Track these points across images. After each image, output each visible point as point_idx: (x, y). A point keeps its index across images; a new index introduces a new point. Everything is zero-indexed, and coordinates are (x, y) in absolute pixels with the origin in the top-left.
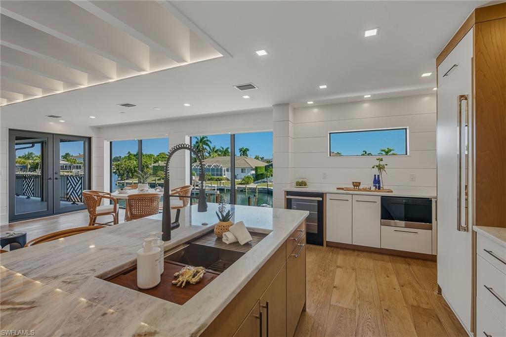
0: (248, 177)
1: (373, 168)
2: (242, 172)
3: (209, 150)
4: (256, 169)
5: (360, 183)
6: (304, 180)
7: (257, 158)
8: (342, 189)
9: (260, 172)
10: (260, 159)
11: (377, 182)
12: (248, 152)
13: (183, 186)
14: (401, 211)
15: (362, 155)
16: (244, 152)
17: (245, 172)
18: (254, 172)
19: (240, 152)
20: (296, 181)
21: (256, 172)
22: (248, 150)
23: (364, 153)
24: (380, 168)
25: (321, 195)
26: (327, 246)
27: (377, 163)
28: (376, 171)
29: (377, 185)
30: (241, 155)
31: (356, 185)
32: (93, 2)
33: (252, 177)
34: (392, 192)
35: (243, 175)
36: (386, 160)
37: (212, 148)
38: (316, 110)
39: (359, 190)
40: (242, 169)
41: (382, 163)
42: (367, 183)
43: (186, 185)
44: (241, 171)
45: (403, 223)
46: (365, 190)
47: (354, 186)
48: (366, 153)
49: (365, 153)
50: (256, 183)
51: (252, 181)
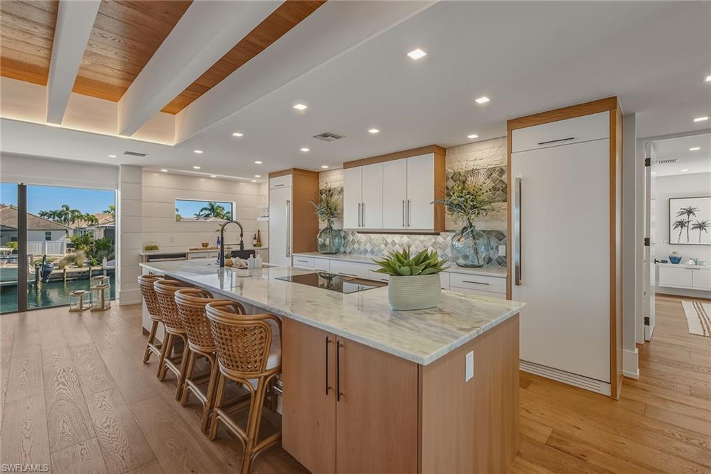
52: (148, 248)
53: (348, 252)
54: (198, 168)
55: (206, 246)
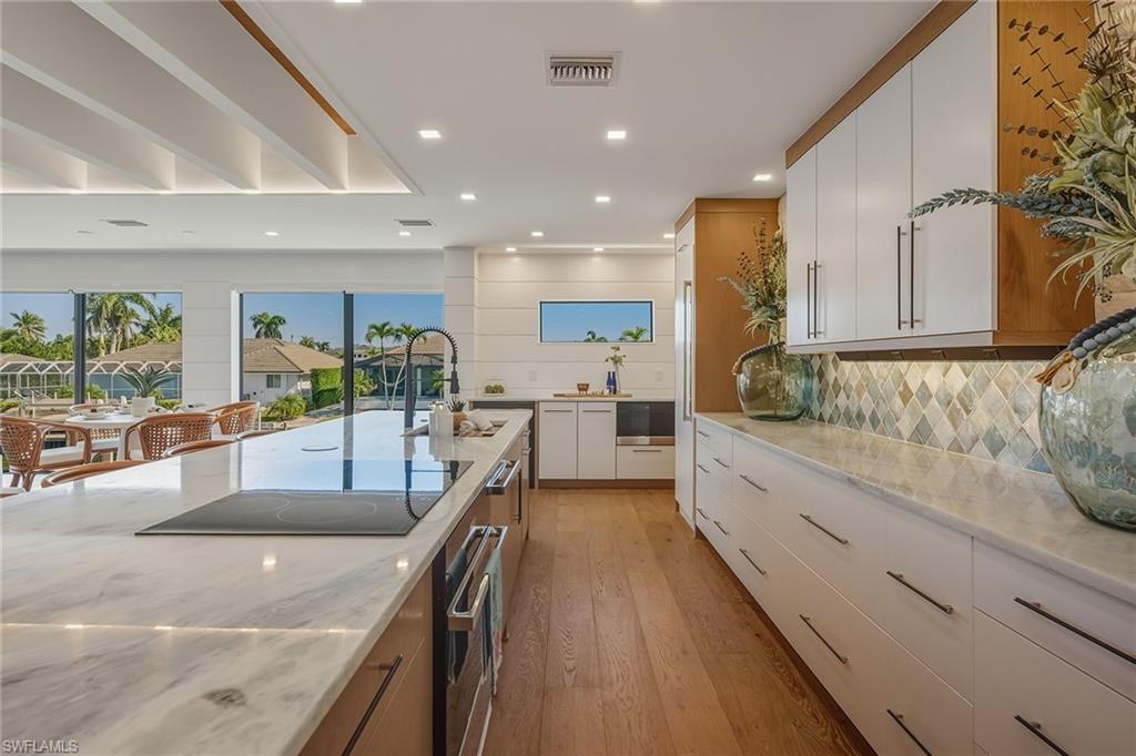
0: (287, 399)
1: (607, 361)
2: (269, 385)
3: (145, 316)
4: (315, 375)
5: (588, 385)
6: (500, 383)
7: (307, 343)
8: (563, 395)
9: (324, 385)
10: (317, 348)
11: (612, 382)
12: (280, 328)
13: (226, 404)
14: (645, 422)
15: (585, 341)
16: (268, 325)
17: (279, 386)
18: (307, 385)
19: (255, 326)
20: (486, 385)
21: (315, 383)
22: (282, 321)
23: (590, 336)
24: (616, 361)
25: (531, 405)
26: (540, 488)
27: (612, 353)
28: (611, 367)
29: (612, 387)
30: (258, 336)
31: (583, 388)
32: (110, 4)
33: (299, 398)
34: (631, 396)
35: (273, 395)
36: (627, 349)
37: (158, 312)
38: (516, 260)
39: (588, 395)
40: (269, 378)
41: (618, 353)
42: (598, 385)
43: (232, 402)
44: (265, 382)
45: (645, 439)
46: (594, 395)
47: (580, 390)
48: (594, 337)
49: (592, 337)
50: (315, 417)
51: (302, 411)
52: (489, 390)
53: (826, 417)
54: (540, 234)
55: (586, 390)
